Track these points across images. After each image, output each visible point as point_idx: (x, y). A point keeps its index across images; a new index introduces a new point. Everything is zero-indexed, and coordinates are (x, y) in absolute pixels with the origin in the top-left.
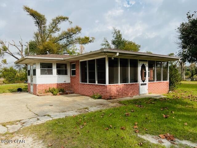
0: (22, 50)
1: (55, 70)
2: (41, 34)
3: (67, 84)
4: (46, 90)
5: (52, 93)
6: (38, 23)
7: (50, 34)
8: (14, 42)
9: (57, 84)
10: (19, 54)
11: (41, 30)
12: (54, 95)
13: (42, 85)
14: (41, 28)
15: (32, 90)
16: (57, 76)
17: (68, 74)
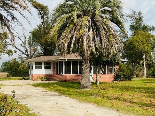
0: (25, 42)
1: (43, 66)
2: (44, 25)
3: (51, 75)
4: (38, 78)
5: (41, 79)
6: (41, 15)
7: (52, 24)
8: (18, 34)
9: (45, 75)
10: (22, 45)
11: (44, 21)
12: (42, 80)
13: (36, 75)
14: (43, 19)
15: (31, 78)
16: (45, 70)
17: (51, 69)
